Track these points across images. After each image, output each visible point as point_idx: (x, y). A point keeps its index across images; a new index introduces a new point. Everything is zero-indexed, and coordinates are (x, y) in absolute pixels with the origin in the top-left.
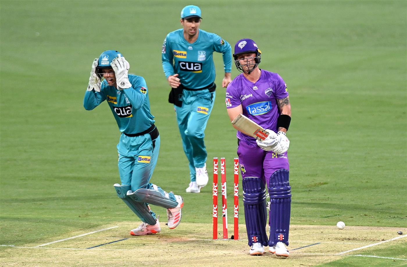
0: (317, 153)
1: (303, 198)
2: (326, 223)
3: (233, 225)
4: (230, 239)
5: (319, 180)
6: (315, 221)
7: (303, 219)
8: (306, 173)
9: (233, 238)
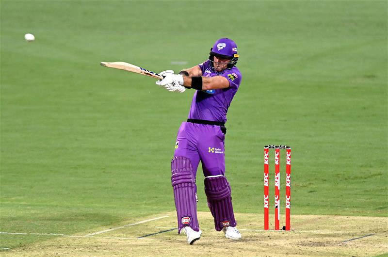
0: (371, 144)
1: (356, 189)
3: (284, 216)
4: (281, 229)
5: (373, 171)
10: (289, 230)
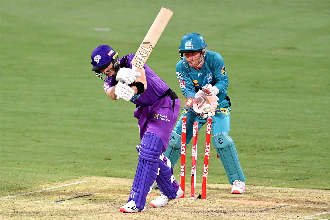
0: (288, 115)
1: (273, 160)
2: (294, 186)
3: (201, 185)
4: (197, 198)
5: (290, 142)
6: (284, 184)
7: (271, 181)
8: (277, 135)
9: (200, 197)
10: (204, 198)
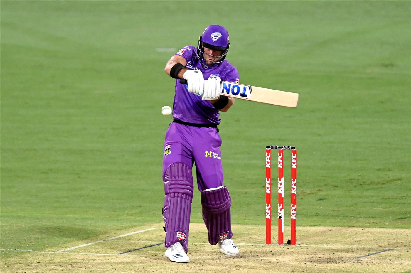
1: (373, 196)
3: (289, 228)
4: (286, 244)
6: (387, 224)
8: (377, 167)
10: (295, 244)
